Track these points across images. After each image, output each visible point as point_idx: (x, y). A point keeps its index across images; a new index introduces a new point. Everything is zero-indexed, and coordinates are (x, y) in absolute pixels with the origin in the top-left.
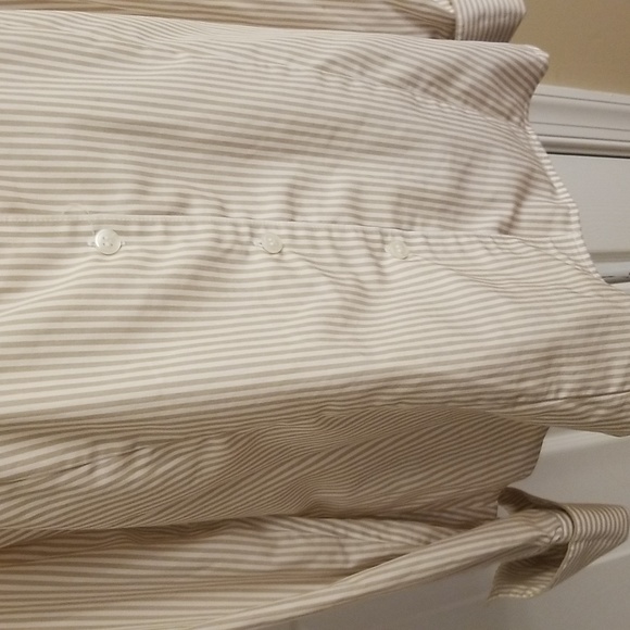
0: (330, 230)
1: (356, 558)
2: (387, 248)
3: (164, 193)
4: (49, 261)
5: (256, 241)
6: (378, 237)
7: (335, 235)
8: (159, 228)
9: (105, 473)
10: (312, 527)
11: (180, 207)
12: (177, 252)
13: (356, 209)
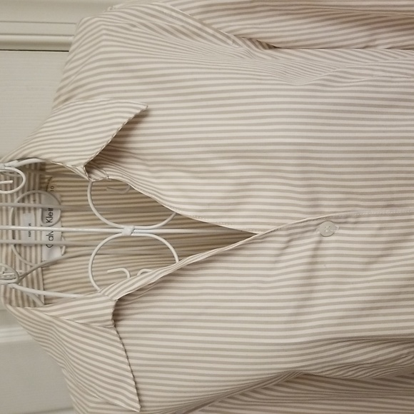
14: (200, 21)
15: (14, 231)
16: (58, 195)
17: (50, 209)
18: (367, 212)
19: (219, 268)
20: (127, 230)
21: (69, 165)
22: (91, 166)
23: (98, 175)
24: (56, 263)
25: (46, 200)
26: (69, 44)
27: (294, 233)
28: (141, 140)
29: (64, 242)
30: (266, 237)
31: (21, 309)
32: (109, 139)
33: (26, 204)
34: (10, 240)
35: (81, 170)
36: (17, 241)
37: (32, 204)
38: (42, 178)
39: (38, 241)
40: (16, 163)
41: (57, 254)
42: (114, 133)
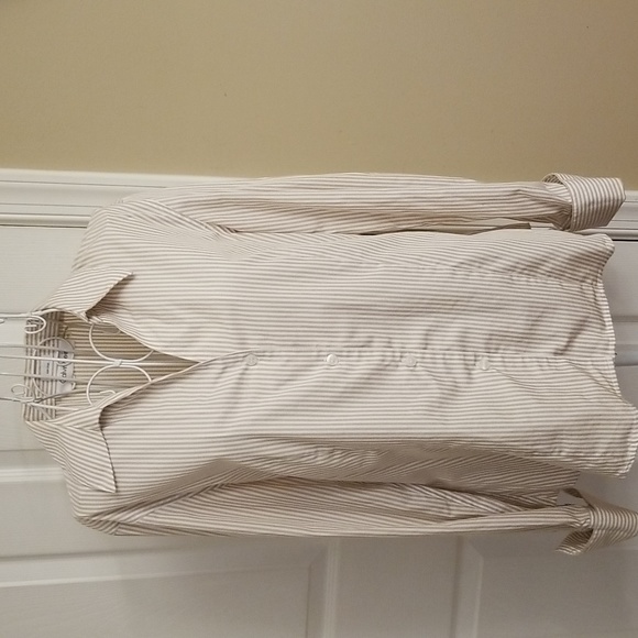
0: (444, 354)
1: (455, 513)
2: (477, 363)
3: (361, 337)
4: (307, 368)
5: (403, 359)
6: (473, 358)
7: (447, 357)
8: (357, 354)
9: (321, 459)
10: (433, 492)
11: (368, 344)
12: (363, 365)
13: (463, 343)
14: (180, 213)
15: (35, 361)
16: (72, 342)
17: (66, 353)
18: (279, 348)
19: (177, 388)
20: (117, 362)
21: (75, 312)
22: (90, 313)
23: (95, 320)
24: (67, 395)
25: (62, 345)
26: (87, 222)
27: (228, 363)
28: (127, 296)
29: (74, 379)
30: (207, 365)
31: (35, 422)
32: (104, 295)
33: (47, 347)
34: (32, 374)
35: (83, 315)
36: (37, 376)
37: (51, 348)
38: (60, 327)
39: (54, 377)
40: (40, 313)
41: (69, 388)
42: (108, 290)
